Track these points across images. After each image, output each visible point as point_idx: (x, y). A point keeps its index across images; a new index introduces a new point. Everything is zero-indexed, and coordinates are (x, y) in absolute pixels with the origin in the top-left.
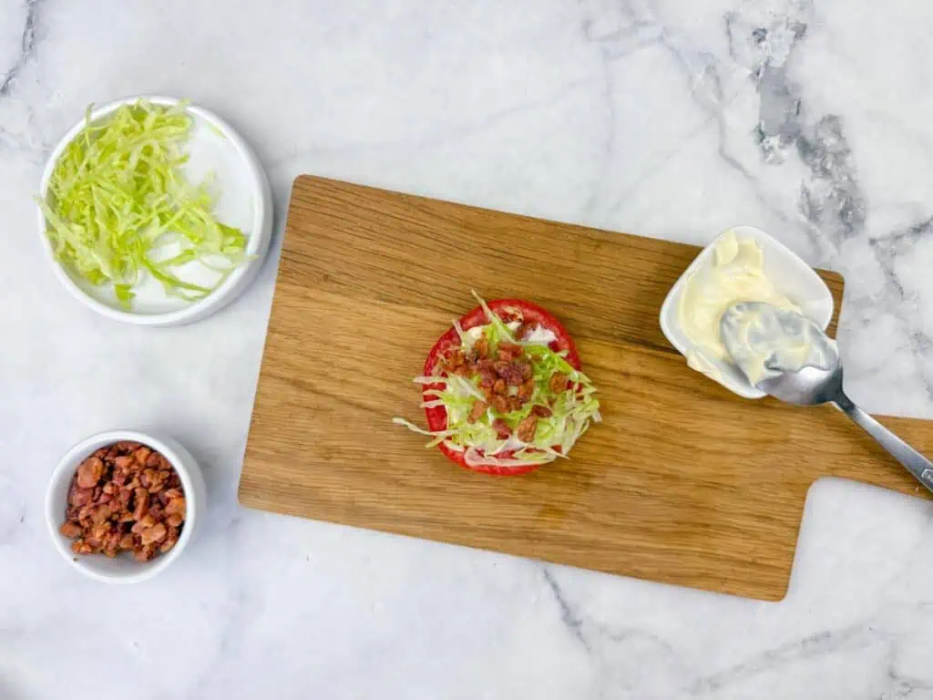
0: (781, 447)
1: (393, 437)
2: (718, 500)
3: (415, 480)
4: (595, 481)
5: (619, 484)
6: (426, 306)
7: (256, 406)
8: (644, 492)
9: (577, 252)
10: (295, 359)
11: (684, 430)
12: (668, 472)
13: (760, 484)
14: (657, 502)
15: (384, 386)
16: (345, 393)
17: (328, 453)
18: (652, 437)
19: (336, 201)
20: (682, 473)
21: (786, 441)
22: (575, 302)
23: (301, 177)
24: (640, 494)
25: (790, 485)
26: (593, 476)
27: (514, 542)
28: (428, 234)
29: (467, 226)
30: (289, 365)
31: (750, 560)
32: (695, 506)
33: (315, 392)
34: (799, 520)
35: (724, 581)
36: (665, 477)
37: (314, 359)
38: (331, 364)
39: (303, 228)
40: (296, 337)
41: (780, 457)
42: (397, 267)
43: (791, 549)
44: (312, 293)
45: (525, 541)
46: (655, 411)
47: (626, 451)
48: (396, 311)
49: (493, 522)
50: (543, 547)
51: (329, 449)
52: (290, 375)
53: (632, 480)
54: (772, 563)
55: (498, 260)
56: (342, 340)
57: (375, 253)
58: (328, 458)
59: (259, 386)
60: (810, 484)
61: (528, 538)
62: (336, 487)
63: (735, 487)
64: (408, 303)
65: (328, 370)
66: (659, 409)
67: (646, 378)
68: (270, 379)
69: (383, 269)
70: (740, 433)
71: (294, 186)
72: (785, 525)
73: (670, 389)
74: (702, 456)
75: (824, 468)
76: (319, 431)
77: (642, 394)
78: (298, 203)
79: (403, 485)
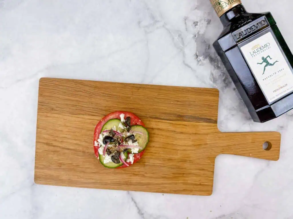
0: (204, 146)
1: (80, 158)
2: (186, 165)
3: (88, 170)
4: (146, 164)
5: (154, 164)
6: (86, 114)
7: (36, 152)
8: (162, 165)
9: (132, 92)
10: (46, 136)
11: (173, 144)
13: (199, 159)
15: (75, 142)
16: (63, 145)
17: (60, 165)
18: (163, 148)
19: (52, 84)
20: (173, 158)
21: (206, 144)
22: (133, 108)
23: (41, 78)
24: (161, 166)
25: (209, 158)
26: (146, 162)
27: (123, 186)
28: (84, 92)
29: (96, 87)
30: (44, 138)
31: (199, 183)
32: (179, 168)
33: (54, 146)
34: (214, 168)
35: (191, 191)
36: (169, 160)
37: (52, 136)
38: (57, 137)
39: (44, 94)
40: (45, 129)
41: (205, 149)
42: (74, 103)
43: (212, 179)
44: (49, 115)
45: (127, 185)
46: (162, 139)
47: (155, 153)
48: (77, 117)
49: (115, 181)
50: (132, 187)
51: (61, 164)
52: (45, 141)
53: (157, 162)
54: (206, 184)
55: (107, 97)
56: (60, 128)
58: (60, 167)
59: (36, 146)
60: (215, 157)
61: (127, 184)
62: (64, 175)
63: (191, 161)
64: (80, 114)
65: (57, 138)
66: (164, 138)
67: (158, 129)
68: (39, 143)
69: (70, 104)
70: (191, 143)
71: (40, 82)
72: (209, 171)
73: (166, 132)
74: (179, 152)
75: (219, 151)
76: (56, 158)
77: (158, 134)
78: (41, 87)
79: (85, 172)
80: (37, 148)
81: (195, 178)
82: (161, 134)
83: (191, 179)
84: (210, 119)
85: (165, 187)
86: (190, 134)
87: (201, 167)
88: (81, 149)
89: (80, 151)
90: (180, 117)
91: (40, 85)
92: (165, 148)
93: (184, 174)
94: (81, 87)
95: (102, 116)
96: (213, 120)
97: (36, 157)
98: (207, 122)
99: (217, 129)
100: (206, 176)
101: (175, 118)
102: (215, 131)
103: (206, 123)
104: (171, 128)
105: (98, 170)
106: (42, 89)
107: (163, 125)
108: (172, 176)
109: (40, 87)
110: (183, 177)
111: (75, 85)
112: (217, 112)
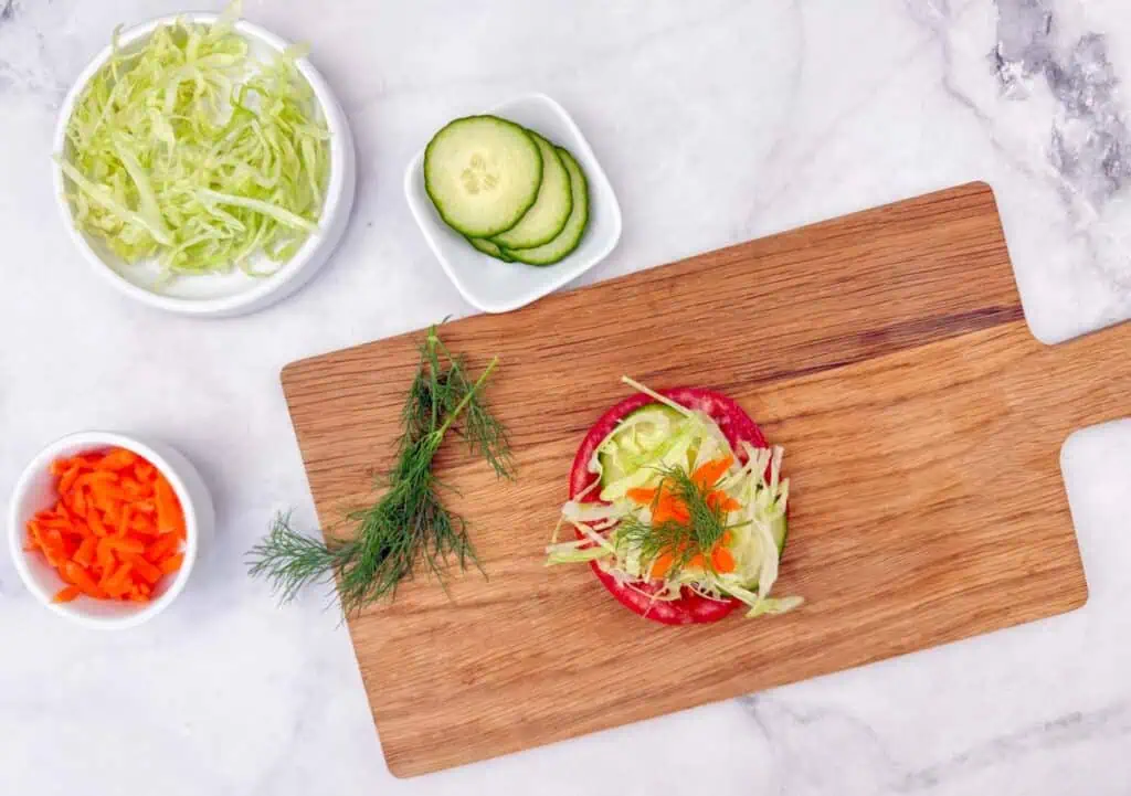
0: (1003, 423)
1: (535, 622)
2: (957, 519)
3: (581, 662)
5: (828, 556)
7: (360, 659)
8: (863, 551)
9: (651, 305)
11: (878, 457)
12: (882, 515)
13: (998, 479)
14: (882, 557)
17: (471, 673)
18: (844, 482)
19: (339, 378)
20: (894, 508)
21: (1006, 414)
22: (675, 365)
23: (284, 369)
24: (858, 557)
25: (1035, 463)
29: (507, 335)
31: (1025, 573)
32: (930, 539)
33: (422, 611)
34: (1063, 497)
35: (1005, 611)
36: (882, 521)
39: (315, 427)
41: (1009, 434)
43: (1070, 538)
45: (747, 673)
46: (831, 451)
47: (820, 513)
48: (472, 473)
49: (698, 668)
50: (773, 669)
51: (469, 670)
53: (839, 545)
54: (1054, 565)
58: (471, 683)
59: (352, 635)
60: (1058, 452)
61: (749, 669)
62: (498, 713)
63: (970, 496)
66: (835, 445)
67: (803, 415)
70: (948, 428)
71: (283, 384)
72: (1050, 513)
73: (836, 416)
74: (912, 477)
75: (1068, 424)
76: (447, 655)
77: (807, 437)
78: (294, 401)
79: (573, 673)
80: (357, 643)
81: (1004, 557)
82: (823, 432)
83: (988, 569)
84: (992, 311)
85: (902, 632)
86: (936, 393)
87: (1013, 507)
88: (526, 587)
89: (528, 598)
90: (876, 341)
91: (288, 397)
92: (853, 481)
93: (955, 557)
95: (562, 436)
96: (1007, 309)
97: (364, 679)
98: (983, 325)
99: (1033, 338)
100: (1044, 535)
101: (852, 352)
102: (1027, 350)
103: (984, 328)
104: (858, 395)
105: (619, 648)
106: (305, 409)
107: (818, 394)
108: (914, 581)
109: (293, 404)
110: (957, 567)
112: (1012, 274)
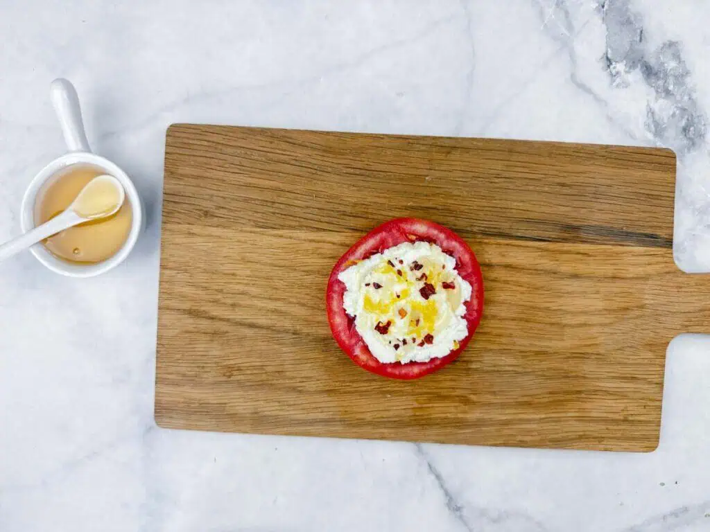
0: (638, 313)
1: (286, 349)
2: (588, 367)
3: (309, 386)
4: (474, 366)
5: (495, 366)
6: (301, 227)
7: (159, 337)
8: (520, 369)
9: (430, 161)
10: (187, 290)
11: (548, 309)
12: (537, 350)
14: (531, 377)
15: (272, 305)
16: (238, 315)
17: (230, 371)
18: (521, 319)
19: (206, 143)
20: (550, 347)
21: (642, 307)
22: (434, 206)
23: (171, 126)
24: (517, 373)
25: (650, 346)
26: (471, 362)
27: (408, 430)
28: (293, 162)
29: (327, 150)
30: (183, 297)
31: (622, 418)
32: (566, 376)
33: (212, 318)
34: (662, 376)
35: (600, 439)
36: (537, 353)
37: (206, 288)
38: (221, 291)
39: (180, 171)
40: (186, 271)
41: (638, 321)
42: (268, 196)
43: (657, 403)
44: (196, 229)
45: (417, 428)
46: (519, 296)
47: (500, 336)
48: (274, 236)
51: (230, 368)
52: (187, 306)
53: (507, 361)
54: (642, 418)
55: (359, 177)
56: (227, 268)
57: (248, 186)
58: (230, 377)
59: (159, 319)
60: (668, 343)
61: (419, 425)
62: (240, 402)
63: (601, 355)
64: (282, 227)
65: (219, 296)
66: (522, 293)
67: (508, 267)
68: (168, 312)
69: (258, 200)
70: (600, 305)
71: (167, 136)
72: (650, 383)
73: (531, 274)
74: (567, 330)
75: (679, 327)
77: (506, 282)
78: (171, 150)
79: (300, 392)
80: (161, 326)
81: (611, 403)
82: (517, 282)
83: (599, 407)
84: (652, 236)
85: (529, 432)
86: (599, 279)
87: (628, 371)
88: (287, 324)
89: (286, 331)
90: (571, 232)
91: (168, 145)
92: (528, 321)
93: (580, 392)
94: (285, 150)
96: (663, 238)
97: (158, 352)
98: (644, 244)
99: (673, 263)
100: (641, 395)
101: (553, 235)
102: (667, 270)
103: (644, 246)
104: (546, 263)
105: (337, 384)
106: (175, 157)
107: (520, 255)
108: (546, 400)
109: (168, 151)
110: (578, 400)
111: (268, 145)
